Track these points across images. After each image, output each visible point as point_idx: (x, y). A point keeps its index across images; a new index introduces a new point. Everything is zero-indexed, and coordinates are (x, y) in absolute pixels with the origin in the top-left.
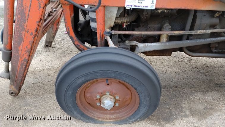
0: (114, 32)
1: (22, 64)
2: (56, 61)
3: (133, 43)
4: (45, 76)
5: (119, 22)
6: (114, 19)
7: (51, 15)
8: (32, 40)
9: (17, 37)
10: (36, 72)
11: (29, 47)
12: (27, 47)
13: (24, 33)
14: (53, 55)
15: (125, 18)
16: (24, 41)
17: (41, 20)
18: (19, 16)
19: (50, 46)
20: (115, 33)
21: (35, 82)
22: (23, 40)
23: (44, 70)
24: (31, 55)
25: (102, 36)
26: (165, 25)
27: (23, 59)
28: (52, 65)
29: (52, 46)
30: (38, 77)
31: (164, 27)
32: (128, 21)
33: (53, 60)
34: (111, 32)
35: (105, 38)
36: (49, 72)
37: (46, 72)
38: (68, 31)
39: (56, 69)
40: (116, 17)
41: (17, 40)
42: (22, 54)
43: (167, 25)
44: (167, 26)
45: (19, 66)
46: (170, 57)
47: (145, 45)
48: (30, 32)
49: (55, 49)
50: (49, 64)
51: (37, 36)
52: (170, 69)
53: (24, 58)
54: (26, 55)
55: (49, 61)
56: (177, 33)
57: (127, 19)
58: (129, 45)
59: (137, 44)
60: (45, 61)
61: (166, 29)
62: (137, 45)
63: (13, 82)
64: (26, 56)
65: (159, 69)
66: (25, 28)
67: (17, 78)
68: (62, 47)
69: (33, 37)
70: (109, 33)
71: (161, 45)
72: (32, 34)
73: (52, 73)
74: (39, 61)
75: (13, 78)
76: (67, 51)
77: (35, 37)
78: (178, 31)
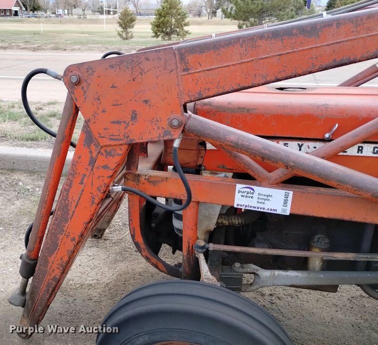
0: (212, 247)
1: (49, 285)
2: (106, 269)
3: (249, 270)
4: (84, 300)
5: (224, 222)
6: (217, 218)
7: (109, 196)
8: (72, 249)
9: (50, 241)
10: (68, 290)
11: (66, 259)
12: (61, 259)
13: (61, 237)
14: (102, 255)
15: (236, 217)
16: (59, 249)
17: (91, 220)
18: (59, 213)
19: (100, 236)
20: (215, 249)
21: (63, 312)
22: (58, 247)
23: (84, 287)
24: (66, 271)
25: (190, 248)
26: (317, 237)
27: (52, 277)
28: (99, 276)
29: (104, 235)
30: (71, 300)
31: (316, 240)
32: (241, 222)
33: (101, 265)
34: (207, 245)
35: (195, 255)
36: (91, 292)
37: (86, 290)
38: (133, 233)
39: (105, 287)
40: (220, 214)
41: (48, 246)
42: (52, 268)
43: (320, 236)
44: (320, 239)
45: (43, 287)
46: (335, 293)
47: (274, 274)
48: (72, 236)
49: (108, 242)
50: (93, 274)
51: (80, 243)
52: (340, 315)
53: (53, 275)
54: (58, 270)
55: (95, 267)
56: (340, 256)
57: (239, 218)
58: (240, 271)
59: (257, 270)
60: (87, 266)
61: (318, 244)
62: (258, 273)
63: (28, 312)
64: (58, 273)
65: (315, 311)
66: (65, 230)
67: (35, 308)
68: (121, 239)
69: (74, 244)
70: (203, 247)
71: (307, 277)
72: (73, 239)
73: (96, 294)
74: (78, 266)
75: (30, 306)
76: (130, 250)
77: (78, 244)
78: (343, 254)
